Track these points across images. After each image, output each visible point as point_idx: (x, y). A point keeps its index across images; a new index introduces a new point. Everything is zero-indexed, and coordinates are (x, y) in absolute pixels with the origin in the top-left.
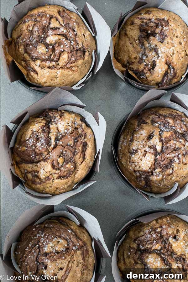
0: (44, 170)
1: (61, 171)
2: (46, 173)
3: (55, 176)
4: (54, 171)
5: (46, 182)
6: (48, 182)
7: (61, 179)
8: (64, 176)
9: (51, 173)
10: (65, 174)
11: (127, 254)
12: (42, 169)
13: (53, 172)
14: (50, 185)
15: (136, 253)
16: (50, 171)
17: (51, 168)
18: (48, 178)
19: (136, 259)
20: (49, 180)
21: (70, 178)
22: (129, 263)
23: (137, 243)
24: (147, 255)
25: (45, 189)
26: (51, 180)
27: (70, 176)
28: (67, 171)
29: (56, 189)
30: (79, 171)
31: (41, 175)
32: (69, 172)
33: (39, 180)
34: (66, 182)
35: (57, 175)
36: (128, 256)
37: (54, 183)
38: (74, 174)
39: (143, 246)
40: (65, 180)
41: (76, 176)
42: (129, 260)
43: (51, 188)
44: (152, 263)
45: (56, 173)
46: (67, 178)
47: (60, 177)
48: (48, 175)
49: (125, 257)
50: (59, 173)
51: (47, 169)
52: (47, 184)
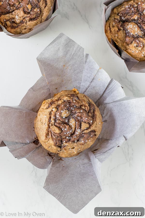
0: (18, 16)
1: (31, 15)
2: (20, 18)
3: (27, 19)
4: (26, 15)
5: (21, 25)
6: (22, 25)
7: (32, 21)
8: (34, 18)
9: (24, 17)
10: (34, 17)
11: (112, 25)
12: (17, 15)
13: (25, 17)
14: (25, 27)
15: (119, 22)
16: (22, 15)
17: (23, 13)
18: (22, 22)
19: (120, 26)
20: (23, 24)
21: (38, 19)
22: (114, 31)
23: (119, 15)
24: (127, 23)
25: (22, 31)
26: (25, 23)
27: (38, 18)
28: (35, 14)
29: (29, 30)
30: (44, 13)
31: (16, 20)
32: (37, 15)
33: (15, 24)
34: (36, 23)
35: (29, 18)
36: (113, 26)
37: (27, 25)
38: (41, 16)
39: (124, 18)
40: (35, 21)
41: (42, 17)
42: (114, 28)
43: (25, 30)
44: (131, 28)
45: (28, 17)
46: (36, 20)
47: (31, 20)
48: (22, 19)
49: (111, 27)
50: (29, 16)
51: (20, 15)
52: (22, 27)
